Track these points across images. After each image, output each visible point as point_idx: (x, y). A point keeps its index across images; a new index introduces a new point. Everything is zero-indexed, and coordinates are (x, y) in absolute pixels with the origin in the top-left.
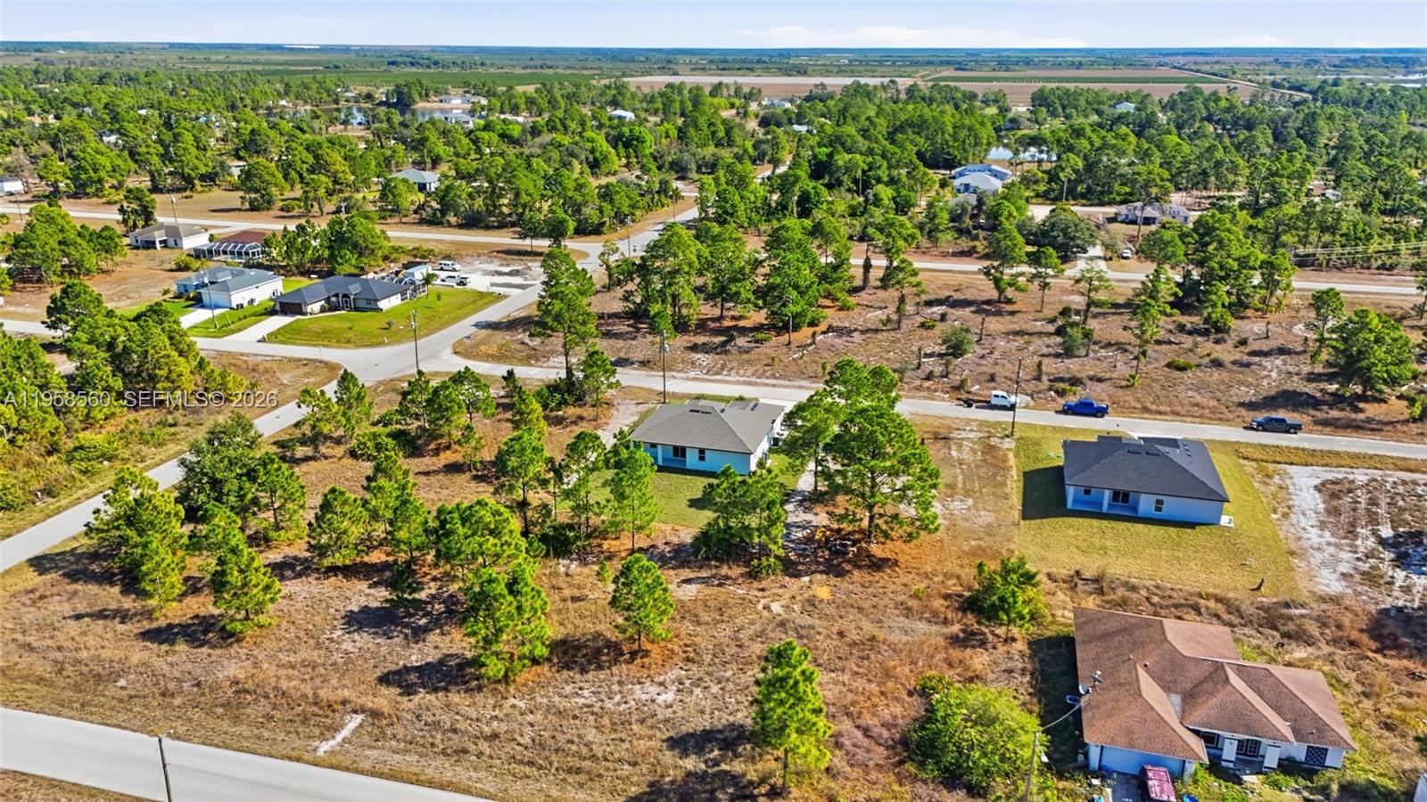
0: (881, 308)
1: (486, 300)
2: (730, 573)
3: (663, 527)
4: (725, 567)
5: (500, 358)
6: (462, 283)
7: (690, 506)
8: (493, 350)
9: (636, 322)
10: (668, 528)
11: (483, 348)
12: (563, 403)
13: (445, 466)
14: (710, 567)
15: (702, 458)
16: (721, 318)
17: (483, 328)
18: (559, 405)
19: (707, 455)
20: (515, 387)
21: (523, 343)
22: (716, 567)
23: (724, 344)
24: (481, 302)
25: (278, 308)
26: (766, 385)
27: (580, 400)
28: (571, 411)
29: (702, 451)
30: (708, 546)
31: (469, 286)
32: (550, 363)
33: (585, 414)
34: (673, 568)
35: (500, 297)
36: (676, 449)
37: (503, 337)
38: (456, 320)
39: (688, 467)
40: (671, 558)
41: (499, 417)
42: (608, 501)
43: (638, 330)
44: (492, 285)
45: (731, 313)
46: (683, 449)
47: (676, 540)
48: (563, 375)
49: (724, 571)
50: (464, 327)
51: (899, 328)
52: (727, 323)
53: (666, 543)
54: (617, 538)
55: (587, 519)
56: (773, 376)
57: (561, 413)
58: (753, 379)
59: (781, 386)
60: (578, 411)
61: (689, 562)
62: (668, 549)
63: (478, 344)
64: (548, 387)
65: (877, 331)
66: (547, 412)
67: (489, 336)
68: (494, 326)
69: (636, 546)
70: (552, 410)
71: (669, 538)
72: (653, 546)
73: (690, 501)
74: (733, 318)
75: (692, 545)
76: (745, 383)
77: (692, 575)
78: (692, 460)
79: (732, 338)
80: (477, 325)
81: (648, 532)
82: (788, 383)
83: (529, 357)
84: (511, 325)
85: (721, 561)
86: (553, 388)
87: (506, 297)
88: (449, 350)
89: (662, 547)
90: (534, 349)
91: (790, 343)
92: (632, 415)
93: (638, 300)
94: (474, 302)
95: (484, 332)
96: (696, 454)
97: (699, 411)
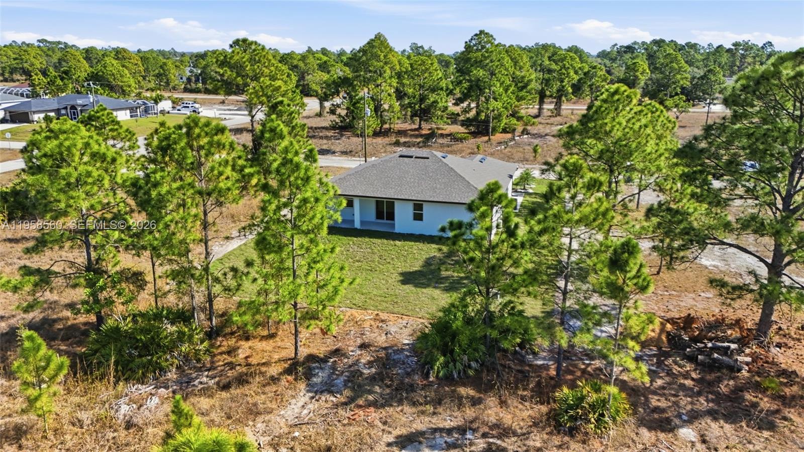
2: (507, 419)
3: (358, 314)
4: (491, 401)
7: (404, 282)
10: (367, 317)
14: (459, 402)
15: (418, 217)
19: (426, 210)
22: (475, 402)
23: (426, 140)
25: (8, 118)
29: (418, 206)
30: (446, 351)
34: (375, 404)
35: (225, 120)
36: (379, 202)
39: (398, 229)
40: (373, 379)
42: (249, 264)
44: (221, 114)
46: (391, 203)
47: (381, 340)
49: (492, 411)
53: (363, 346)
54: (272, 336)
55: (210, 299)
61: (412, 388)
62: (366, 358)
69: (303, 352)
71: (369, 336)
72: (337, 352)
73: (402, 274)
75: (414, 349)
77: (421, 424)
78: (403, 219)
79: (432, 135)
81: (323, 324)
85: (485, 387)
87: (229, 119)
89: (353, 351)
96: (410, 209)
97: (411, 157)
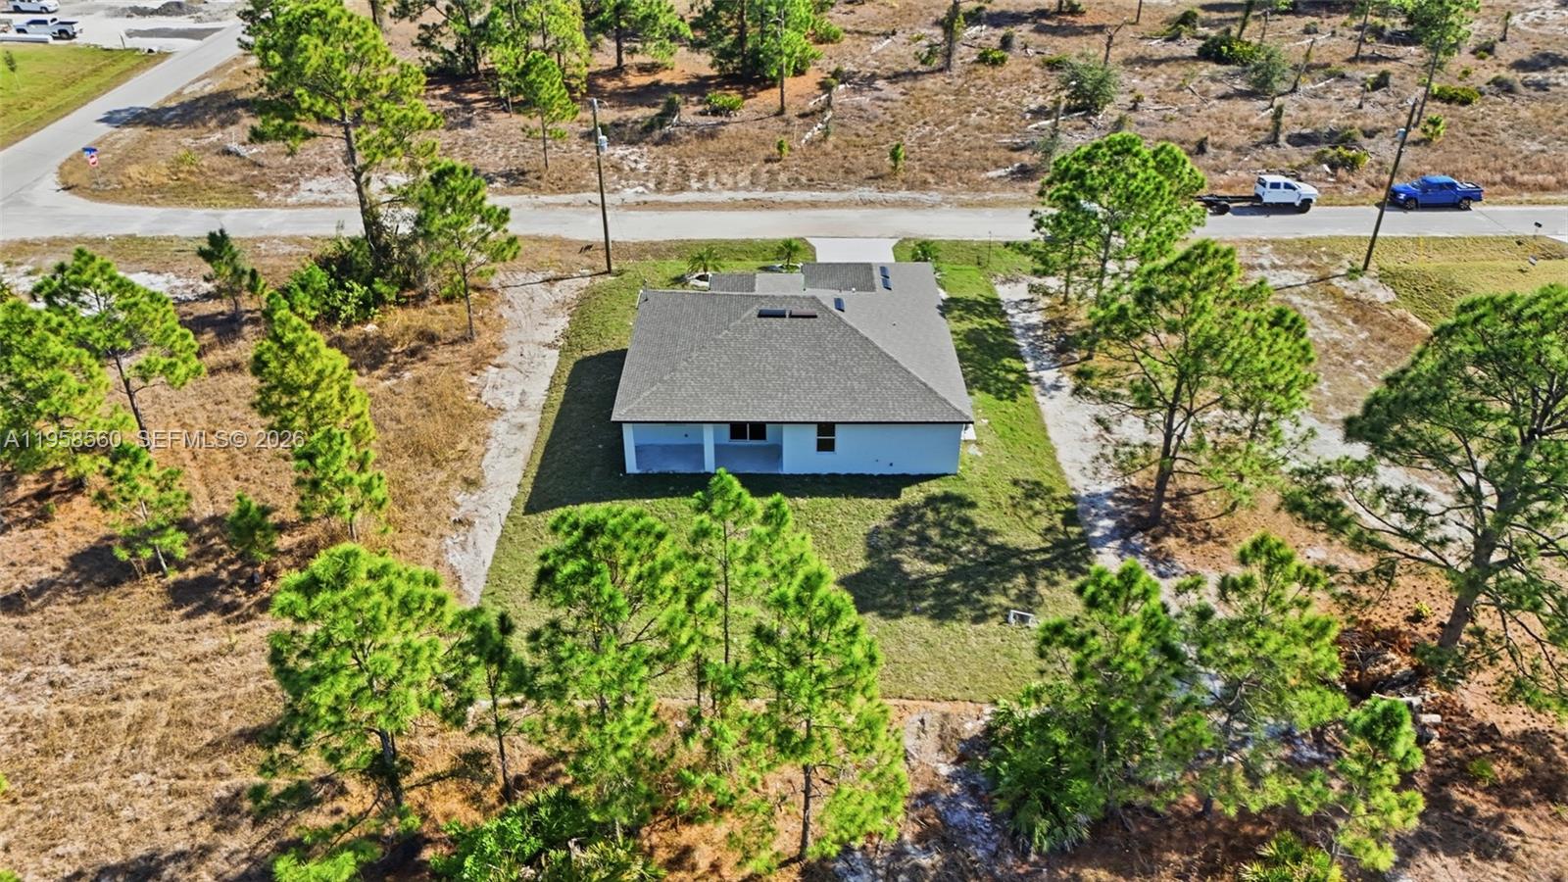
0: (886, 36)
1: (123, 66)
5: (182, 189)
6: (64, 34)
8: (158, 173)
9: (456, 91)
11: (134, 170)
12: (372, 302)
13: (76, 561)
15: (826, 445)
16: (618, 71)
17: (127, 123)
18: (366, 306)
19: (840, 436)
20: (238, 273)
21: (228, 152)
23: (661, 120)
24: (114, 70)
26: (797, 205)
27: (411, 292)
28: (396, 320)
29: (825, 427)
31: (81, 40)
32: (303, 195)
33: (436, 327)
35: (152, 57)
37: (175, 142)
38: (59, 112)
41: (212, 358)
43: (467, 106)
44: (130, 34)
45: (638, 59)
48: (356, 228)
50: (83, 126)
51: (948, 66)
52: (636, 80)
56: (794, 183)
57: (371, 328)
58: (758, 194)
59: (829, 204)
60: (417, 317)
63: (122, 161)
64: (324, 263)
65: (914, 75)
66: (337, 330)
67: (144, 142)
68: (152, 118)
70: (347, 325)
74: (643, 69)
76: (749, 205)
79: (671, 109)
80: (110, 119)
82: (834, 196)
83: (250, 185)
84: (190, 113)
86: (340, 266)
87: (164, 55)
88: (51, 181)
90: (256, 164)
91: (781, 111)
92: (548, 313)
93: (450, 45)
94: (96, 71)
95: (130, 134)
97: (781, 315)
